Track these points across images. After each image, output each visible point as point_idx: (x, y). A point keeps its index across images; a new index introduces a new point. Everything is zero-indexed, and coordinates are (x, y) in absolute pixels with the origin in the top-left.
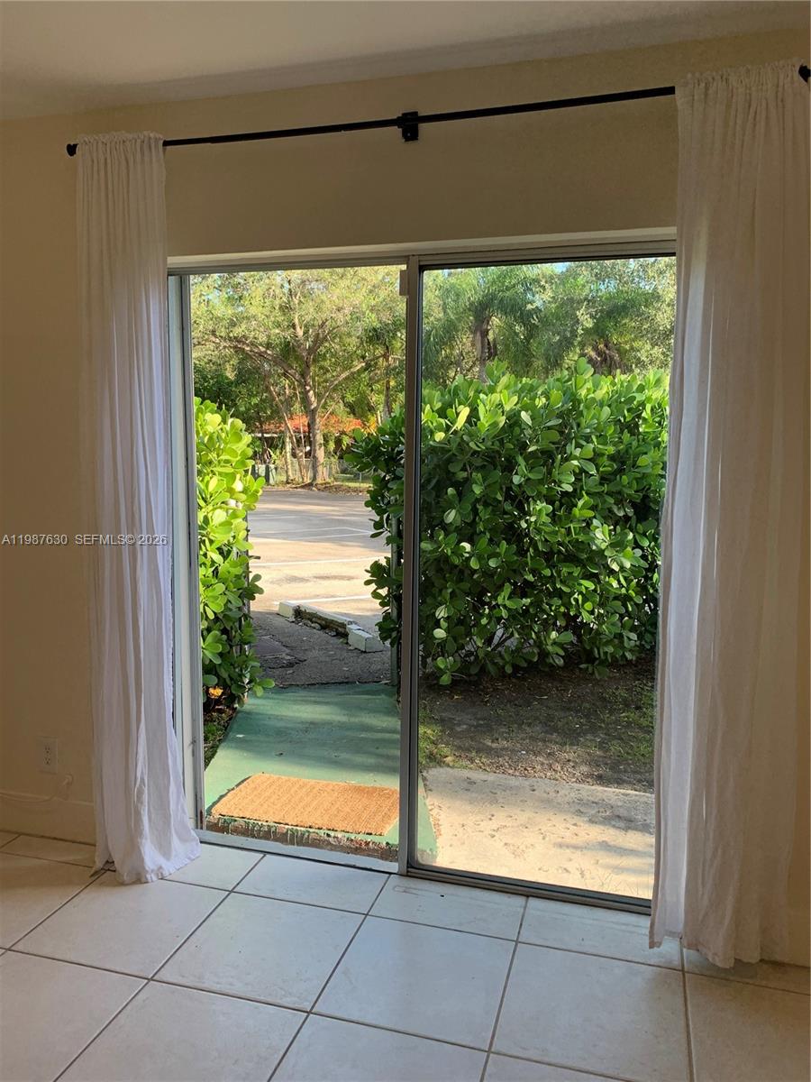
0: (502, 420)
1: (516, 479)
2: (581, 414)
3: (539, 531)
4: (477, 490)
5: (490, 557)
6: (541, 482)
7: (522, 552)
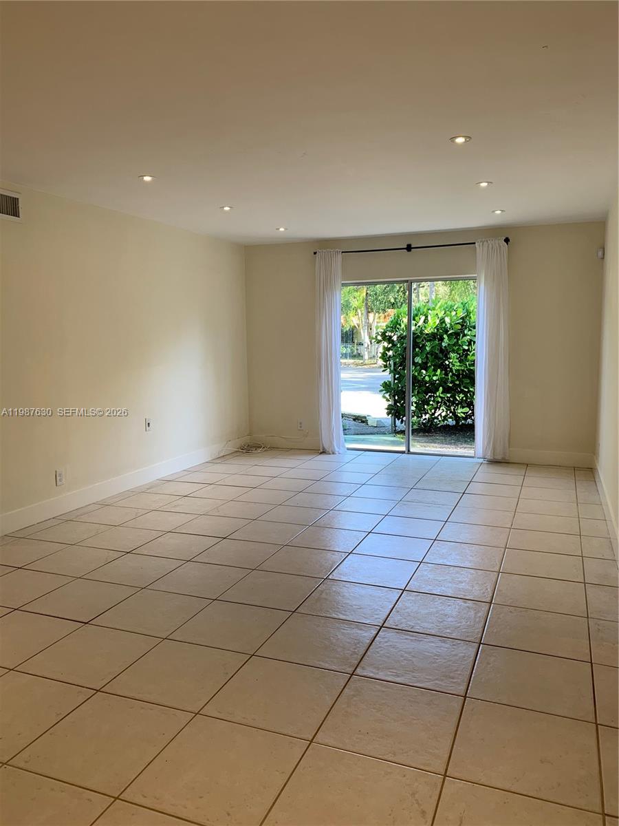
0: (438, 322)
1: (444, 344)
2: (470, 318)
3: (454, 365)
4: (428, 349)
5: (433, 376)
6: (454, 345)
7: (446, 374)
